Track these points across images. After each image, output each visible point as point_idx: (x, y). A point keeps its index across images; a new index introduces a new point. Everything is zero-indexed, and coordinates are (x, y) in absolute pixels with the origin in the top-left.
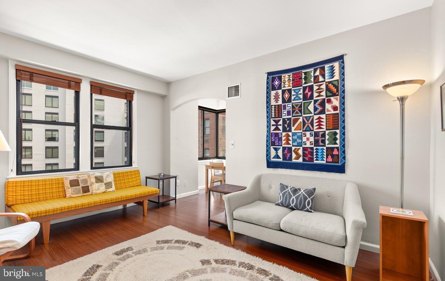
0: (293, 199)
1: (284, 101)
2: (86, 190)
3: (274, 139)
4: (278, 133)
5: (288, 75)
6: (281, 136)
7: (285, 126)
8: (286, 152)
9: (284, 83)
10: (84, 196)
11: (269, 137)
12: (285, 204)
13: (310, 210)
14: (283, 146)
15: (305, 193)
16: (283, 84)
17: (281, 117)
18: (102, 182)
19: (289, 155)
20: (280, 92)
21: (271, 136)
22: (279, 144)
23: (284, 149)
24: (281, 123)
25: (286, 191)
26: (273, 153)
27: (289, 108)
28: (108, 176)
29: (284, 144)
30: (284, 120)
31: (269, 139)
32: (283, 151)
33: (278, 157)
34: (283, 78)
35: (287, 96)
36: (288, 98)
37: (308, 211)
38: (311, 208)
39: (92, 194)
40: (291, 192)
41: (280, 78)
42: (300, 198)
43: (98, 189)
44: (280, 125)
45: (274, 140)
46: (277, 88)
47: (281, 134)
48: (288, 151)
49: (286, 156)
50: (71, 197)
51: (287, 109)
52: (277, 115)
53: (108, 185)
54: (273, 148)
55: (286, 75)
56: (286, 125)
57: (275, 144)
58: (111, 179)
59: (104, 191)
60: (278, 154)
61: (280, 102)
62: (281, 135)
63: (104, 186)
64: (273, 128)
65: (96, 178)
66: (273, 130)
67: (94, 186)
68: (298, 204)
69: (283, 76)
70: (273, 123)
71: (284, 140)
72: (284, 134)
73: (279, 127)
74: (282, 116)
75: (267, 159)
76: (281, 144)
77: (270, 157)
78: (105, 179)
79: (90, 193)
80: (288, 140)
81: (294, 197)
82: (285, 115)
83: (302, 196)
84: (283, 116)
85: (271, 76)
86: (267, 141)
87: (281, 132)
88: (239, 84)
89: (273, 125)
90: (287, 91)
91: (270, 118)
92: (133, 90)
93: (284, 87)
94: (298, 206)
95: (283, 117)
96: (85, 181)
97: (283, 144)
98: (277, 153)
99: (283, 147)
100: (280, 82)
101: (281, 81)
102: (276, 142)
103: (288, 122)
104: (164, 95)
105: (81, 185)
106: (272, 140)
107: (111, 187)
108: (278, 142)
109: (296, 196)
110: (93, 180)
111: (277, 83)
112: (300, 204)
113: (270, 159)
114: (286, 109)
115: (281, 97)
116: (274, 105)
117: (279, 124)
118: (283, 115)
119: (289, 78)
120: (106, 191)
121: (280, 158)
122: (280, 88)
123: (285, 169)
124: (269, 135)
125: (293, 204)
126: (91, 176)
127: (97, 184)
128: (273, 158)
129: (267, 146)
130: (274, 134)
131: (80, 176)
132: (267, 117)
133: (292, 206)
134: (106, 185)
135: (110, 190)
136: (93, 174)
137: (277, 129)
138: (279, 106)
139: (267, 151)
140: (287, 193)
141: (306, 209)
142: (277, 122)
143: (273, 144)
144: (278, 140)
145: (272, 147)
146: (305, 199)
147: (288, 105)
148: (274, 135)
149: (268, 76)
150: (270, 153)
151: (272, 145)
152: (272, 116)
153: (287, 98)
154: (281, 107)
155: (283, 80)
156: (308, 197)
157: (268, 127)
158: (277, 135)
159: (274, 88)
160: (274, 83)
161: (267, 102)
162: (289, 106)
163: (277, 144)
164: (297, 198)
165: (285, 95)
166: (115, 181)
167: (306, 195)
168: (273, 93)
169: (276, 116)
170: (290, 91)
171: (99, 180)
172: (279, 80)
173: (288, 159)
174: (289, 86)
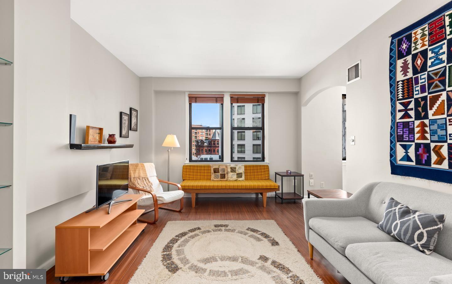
0: (397, 224)
1: (415, 72)
2: (223, 176)
3: (402, 132)
4: (409, 122)
5: (421, 29)
6: (412, 127)
7: (418, 109)
8: (421, 151)
9: (415, 43)
10: (221, 181)
11: (394, 129)
12: (385, 228)
13: (421, 249)
14: (416, 141)
15: (418, 219)
16: (413, 45)
17: (413, 97)
18: (235, 172)
19: (425, 157)
20: (409, 58)
21: (397, 126)
22: (410, 139)
23: (418, 146)
24: (412, 105)
25: (392, 210)
26: (400, 152)
27: (423, 80)
28: (240, 168)
29: (418, 139)
30: (416, 100)
31: (394, 132)
32: (417, 150)
33: (409, 159)
34: (413, 35)
35: (419, 62)
36: (421, 65)
37: (416, 248)
38: (423, 246)
39: (227, 181)
40: (397, 214)
41: (409, 38)
42: (407, 225)
43: (232, 177)
44: (411, 109)
45: (401, 134)
46: (405, 54)
47: (413, 123)
48: (424, 149)
49: (420, 158)
50: (213, 180)
51: (421, 83)
52: (406, 94)
53: (239, 175)
54: (401, 145)
55: (419, 31)
56: (420, 109)
57: (403, 138)
58: (242, 170)
59: (235, 179)
60: (408, 154)
61: (410, 75)
62: (413, 125)
63: (236, 175)
64: (399, 115)
65: (231, 168)
66: (400, 119)
67: (229, 174)
68: (402, 233)
69: (414, 33)
70: (399, 107)
71: (418, 133)
72: (417, 123)
73: (409, 112)
74: (413, 94)
75: (391, 161)
76: (413, 139)
77: (395, 159)
78: (238, 170)
79: (225, 179)
80: (423, 132)
81: (398, 221)
82: (417, 92)
83: (411, 222)
84: (416, 95)
85: (397, 39)
86: (391, 135)
87: (413, 119)
88: (359, 62)
89: (400, 111)
90: (420, 54)
91: (395, 100)
92: (265, 94)
93: (416, 49)
94: (402, 237)
95: (415, 97)
96: (224, 170)
97: (416, 138)
98: (407, 152)
99: (416, 144)
100: (410, 44)
101: (410, 42)
102: (404, 136)
103: (422, 103)
104: (297, 92)
105: (220, 173)
106: (398, 134)
107: (241, 177)
108: (409, 136)
109: (403, 220)
110: (229, 170)
111: (404, 46)
112: (405, 234)
113: (396, 162)
114: (418, 84)
115: (410, 66)
116: (401, 81)
117: (409, 107)
118: (415, 93)
119: (423, 32)
120: (237, 179)
121: (412, 161)
122: (409, 52)
123: (420, 179)
124: (394, 125)
125: (395, 230)
126: (228, 167)
127: (232, 173)
128: (401, 160)
129: (391, 142)
130: (402, 123)
131: (220, 166)
132: (392, 100)
133: (394, 234)
134: (238, 175)
135: (240, 179)
136: (230, 165)
137: (407, 115)
138: (409, 81)
139: (391, 149)
140: (392, 213)
141: (415, 244)
142: (406, 105)
143: (400, 139)
144: (408, 133)
145: (398, 143)
146: (416, 228)
147: (421, 76)
148: (402, 126)
149: (392, 40)
150: (395, 152)
151: (398, 141)
152: (398, 97)
153: (419, 66)
154: (412, 81)
155: (413, 39)
156: (421, 226)
157: (393, 114)
158: (406, 125)
159: (401, 56)
160: (402, 48)
161: (391, 78)
162: (423, 78)
163: (407, 139)
164: (403, 224)
165: (417, 61)
166: (245, 173)
167: (418, 222)
168: (400, 63)
169: (405, 97)
170: (424, 53)
171: (233, 170)
172: (407, 41)
173: (424, 162)
174: (424, 45)
